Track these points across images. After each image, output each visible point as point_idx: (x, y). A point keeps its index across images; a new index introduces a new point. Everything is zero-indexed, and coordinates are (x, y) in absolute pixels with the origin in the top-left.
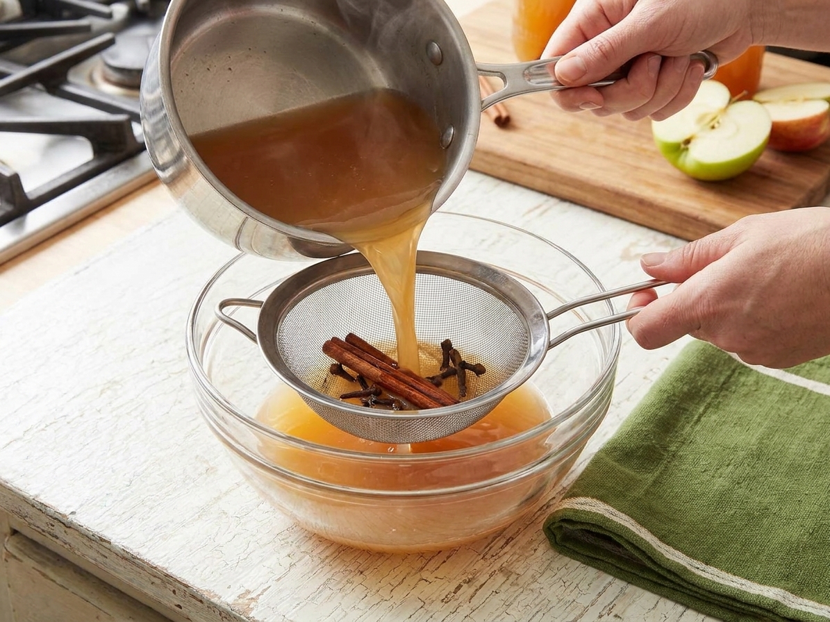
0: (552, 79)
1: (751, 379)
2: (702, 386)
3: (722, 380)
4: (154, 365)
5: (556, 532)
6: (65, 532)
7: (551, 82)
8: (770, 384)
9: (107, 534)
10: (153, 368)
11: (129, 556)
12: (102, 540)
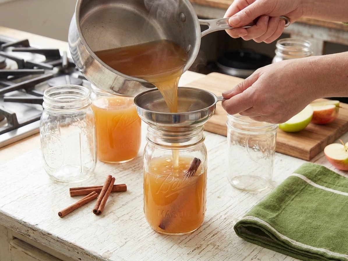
0: (227, 24)
1: (313, 189)
2: (294, 189)
3: (302, 188)
5: (238, 229)
7: (227, 26)
8: (320, 191)
9: (50, 232)
12: (48, 234)
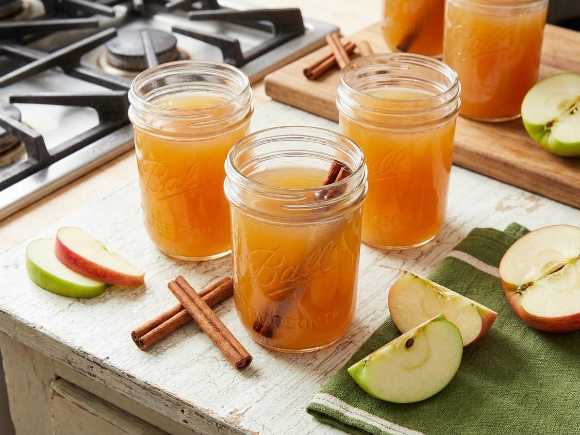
6: (102, 372)
9: (132, 372)
10: (160, 261)
11: (149, 387)
12: (128, 376)
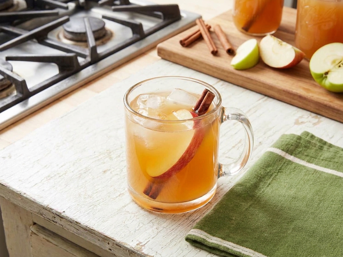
4: (95, 153)
6: (61, 220)
9: (79, 220)
10: (95, 155)
11: (88, 229)
12: (77, 222)
